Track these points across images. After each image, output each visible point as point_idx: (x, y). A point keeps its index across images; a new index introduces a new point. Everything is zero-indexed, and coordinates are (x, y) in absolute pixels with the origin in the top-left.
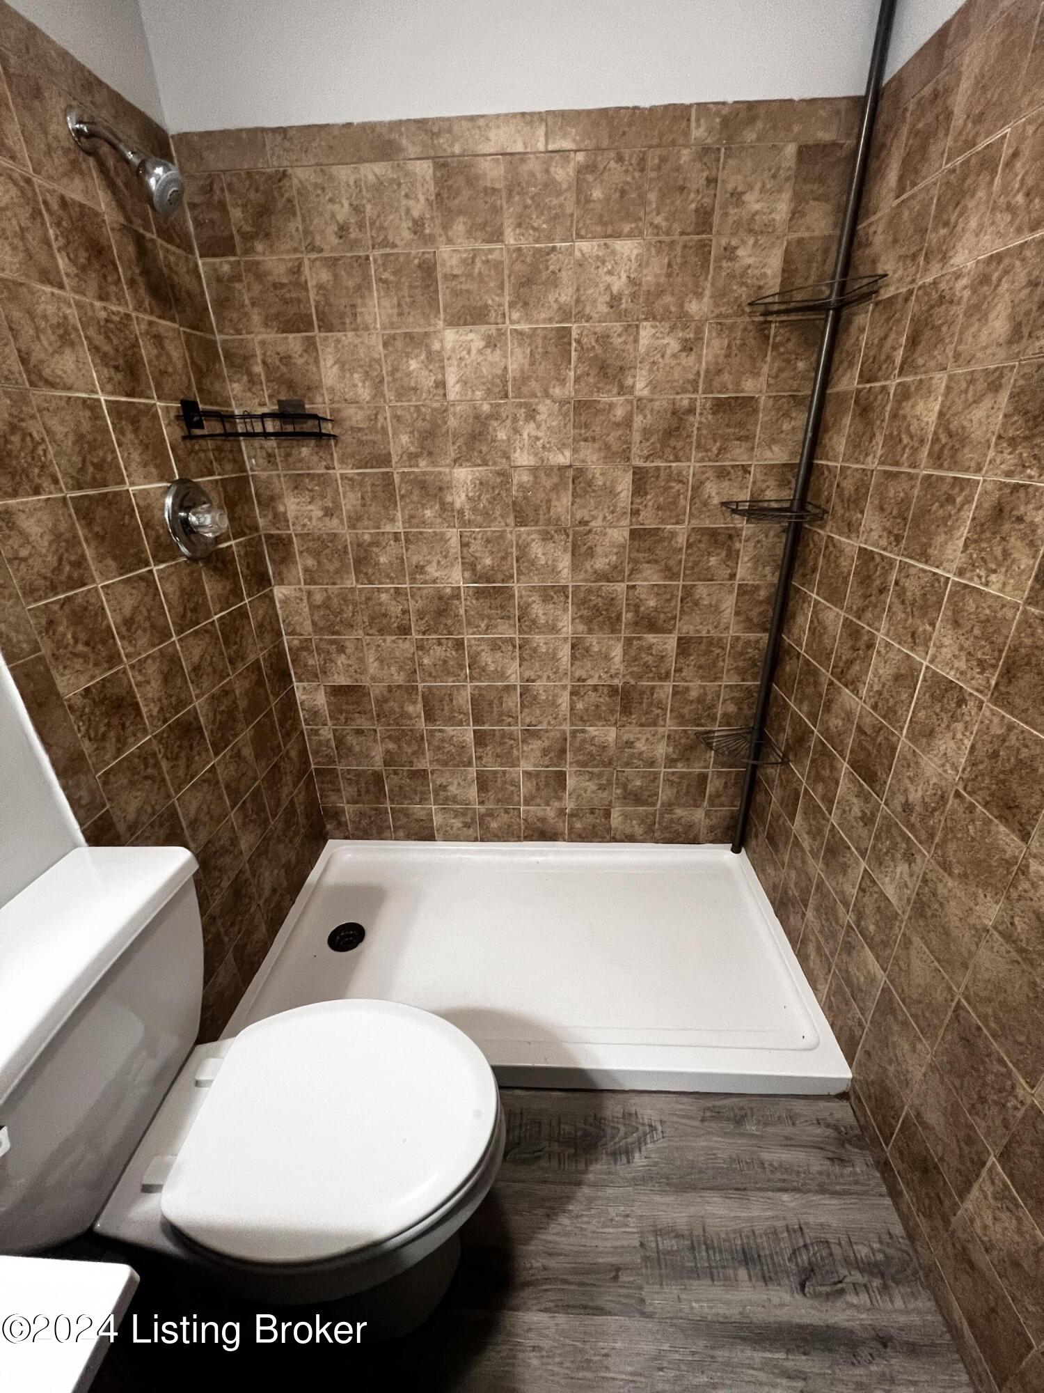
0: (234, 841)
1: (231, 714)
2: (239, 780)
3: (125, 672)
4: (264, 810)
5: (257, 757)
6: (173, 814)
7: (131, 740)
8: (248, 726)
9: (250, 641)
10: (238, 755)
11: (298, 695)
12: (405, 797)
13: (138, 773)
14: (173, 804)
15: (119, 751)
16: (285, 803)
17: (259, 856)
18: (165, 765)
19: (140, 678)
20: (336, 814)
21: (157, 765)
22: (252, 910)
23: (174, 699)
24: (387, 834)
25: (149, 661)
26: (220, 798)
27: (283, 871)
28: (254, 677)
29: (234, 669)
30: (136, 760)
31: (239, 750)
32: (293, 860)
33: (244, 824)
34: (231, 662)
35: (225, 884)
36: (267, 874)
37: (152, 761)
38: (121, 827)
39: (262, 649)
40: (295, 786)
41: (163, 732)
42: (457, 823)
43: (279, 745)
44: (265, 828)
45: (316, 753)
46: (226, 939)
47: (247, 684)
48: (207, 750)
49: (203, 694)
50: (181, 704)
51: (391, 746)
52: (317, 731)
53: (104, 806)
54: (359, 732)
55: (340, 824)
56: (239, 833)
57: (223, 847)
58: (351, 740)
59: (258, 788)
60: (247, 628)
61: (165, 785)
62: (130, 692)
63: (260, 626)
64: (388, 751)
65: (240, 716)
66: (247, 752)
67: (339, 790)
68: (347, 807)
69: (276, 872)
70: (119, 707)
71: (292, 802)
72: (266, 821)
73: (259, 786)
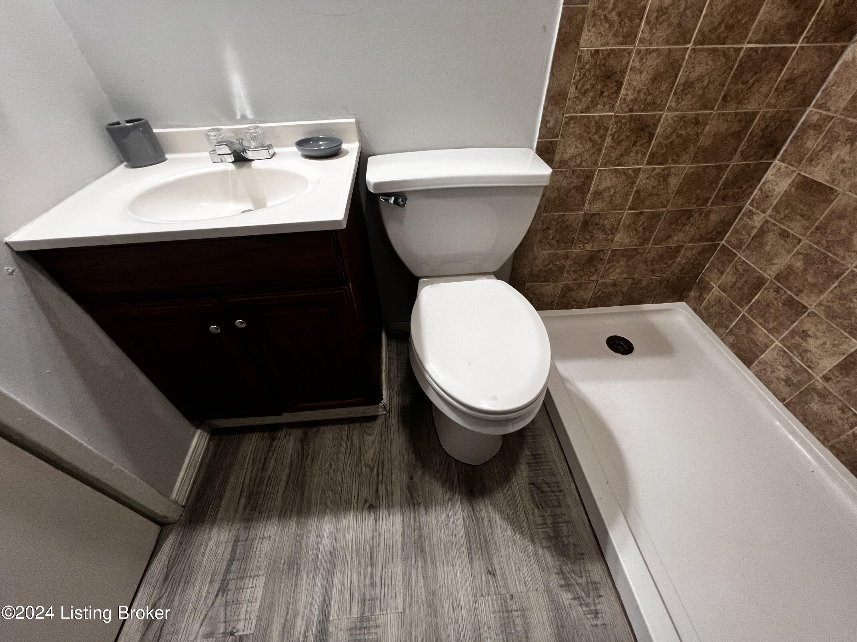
1: (686, 142)
2: (651, 195)
3: (630, 54)
4: (651, 232)
5: (679, 192)
7: (600, 107)
8: (692, 163)
9: (764, 89)
10: (664, 177)
11: (769, 173)
12: (763, 316)
13: (589, 133)
14: (595, 170)
15: (587, 109)
16: (672, 243)
17: (622, 255)
18: (608, 140)
19: (637, 65)
20: (705, 288)
21: (603, 138)
23: (650, 98)
24: (721, 331)
25: (654, 55)
26: (627, 194)
28: (736, 127)
29: (723, 106)
30: (593, 123)
31: (668, 175)
33: (629, 226)
34: (725, 98)
35: (588, 247)
36: (618, 270)
37: (602, 132)
38: (557, 158)
39: (768, 105)
40: (691, 241)
41: (624, 117)
43: (707, 200)
44: (642, 244)
45: (737, 231)
46: (566, 275)
47: (724, 127)
48: (645, 155)
49: (677, 110)
50: (654, 105)
52: (754, 213)
53: (557, 137)
54: (784, 235)
55: (700, 298)
56: (621, 228)
58: (771, 238)
59: (660, 214)
61: (599, 155)
62: (623, 72)
64: (790, 268)
65: (692, 149)
66: (674, 182)
67: (722, 273)
68: (716, 290)
70: (609, 77)
71: (678, 249)
72: (646, 240)
73: (662, 213)
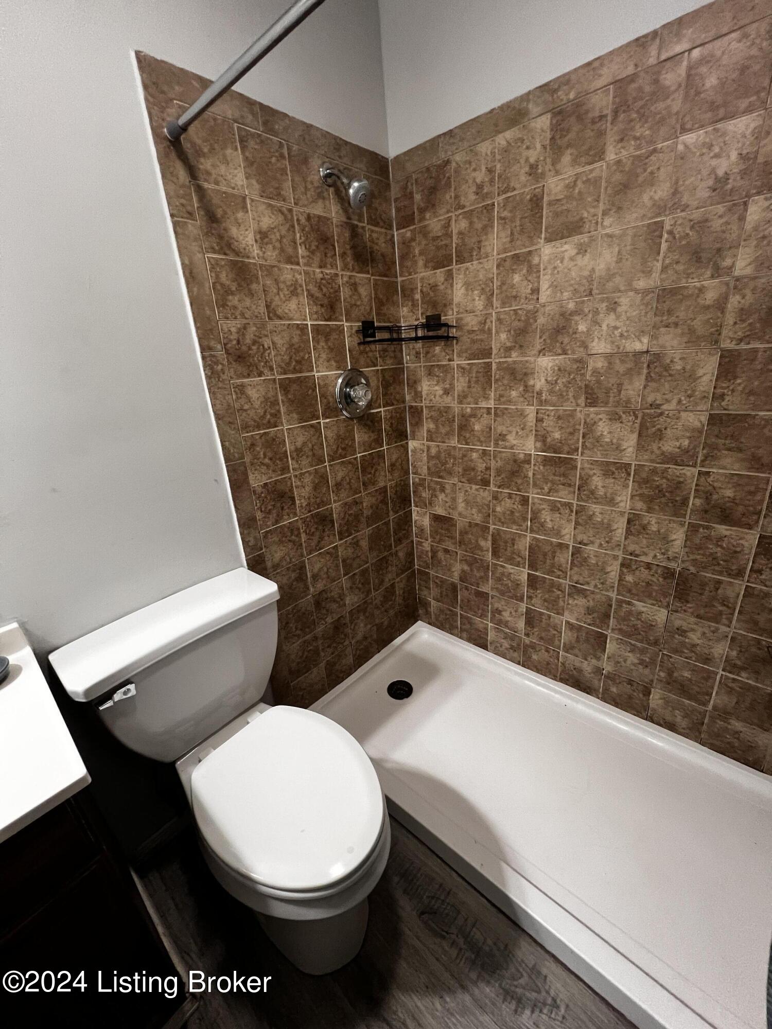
0: (342, 597)
1: (357, 517)
2: (354, 559)
3: (290, 478)
4: (369, 583)
5: (371, 549)
6: (302, 567)
7: (286, 517)
8: (368, 527)
9: (382, 473)
10: (356, 544)
11: (413, 515)
12: (471, 609)
13: (286, 537)
14: (304, 561)
15: (277, 522)
16: (387, 584)
17: (359, 611)
18: (303, 536)
19: (299, 483)
20: (426, 605)
21: (298, 535)
22: (345, 644)
23: (318, 499)
24: (456, 631)
25: (307, 475)
26: (337, 566)
27: (375, 628)
28: (380, 498)
29: (365, 489)
30: (286, 529)
31: (357, 541)
32: (386, 623)
33: (351, 588)
34: (364, 484)
35: (329, 620)
36: (362, 625)
37: (296, 533)
38: (269, 564)
39: (390, 480)
40: (398, 575)
41: (307, 517)
42: (506, 644)
43: (391, 545)
44: (367, 596)
45: (419, 557)
46: (322, 654)
47: (373, 500)
48: (335, 535)
49: (340, 501)
50: (323, 503)
51: (466, 568)
52: (422, 542)
53: (262, 549)
54: (446, 551)
55: (427, 613)
56: (346, 592)
57: (332, 597)
58: (441, 555)
59: (367, 570)
60: (382, 465)
61: (302, 549)
62: (291, 490)
63: (393, 465)
64: (463, 571)
65: (363, 520)
66: (364, 544)
67: (429, 589)
68: (433, 602)
69: (369, 626)
70: (282, 497)
71: (393, 586)
72: (369, 592)
73: (368, 567)
